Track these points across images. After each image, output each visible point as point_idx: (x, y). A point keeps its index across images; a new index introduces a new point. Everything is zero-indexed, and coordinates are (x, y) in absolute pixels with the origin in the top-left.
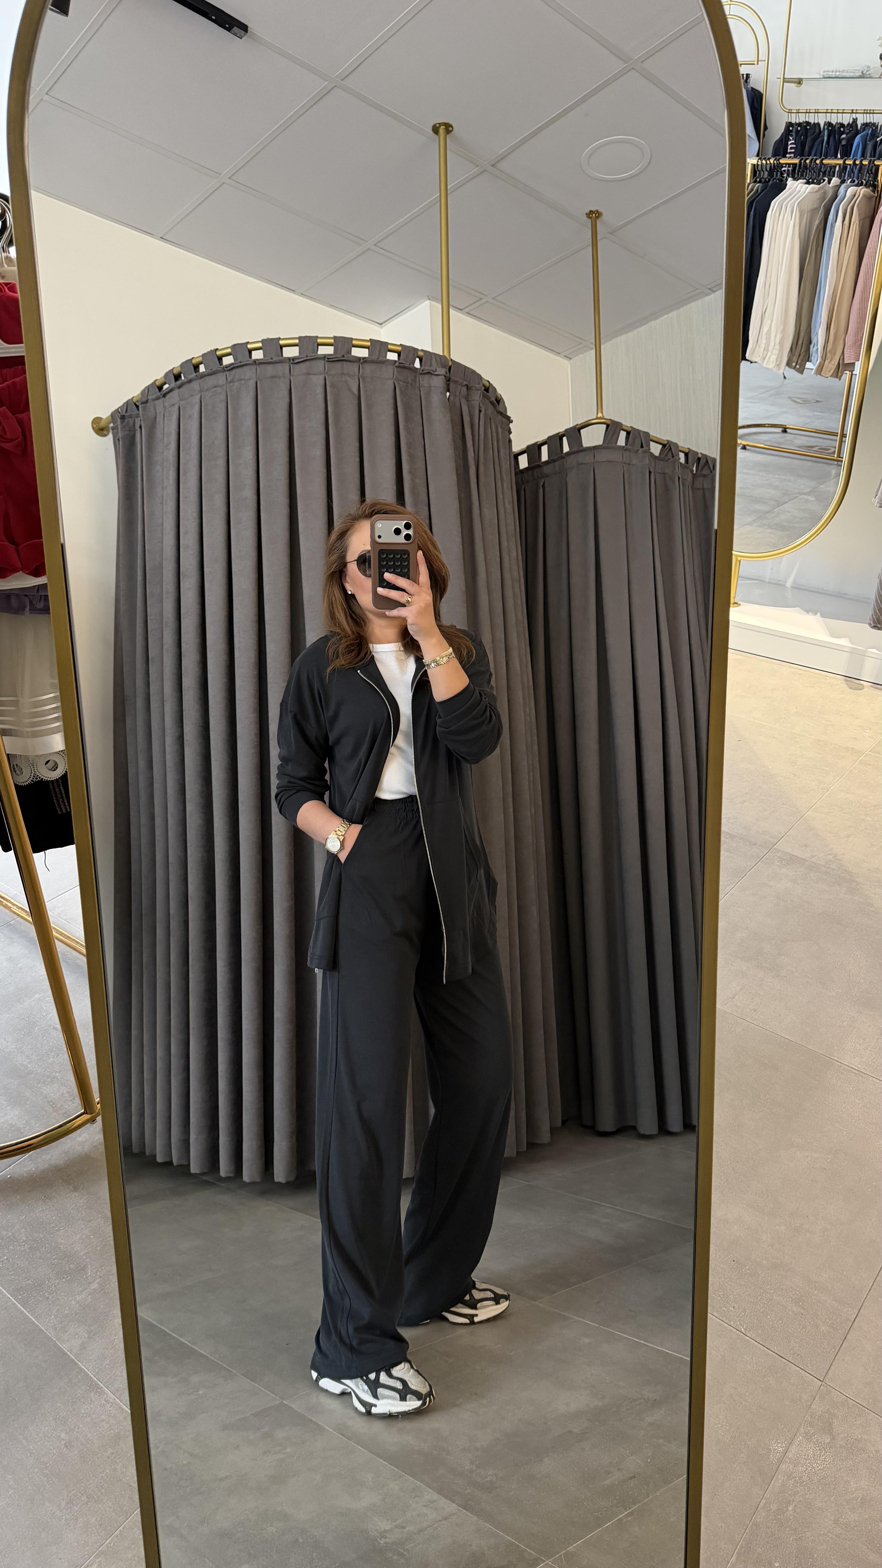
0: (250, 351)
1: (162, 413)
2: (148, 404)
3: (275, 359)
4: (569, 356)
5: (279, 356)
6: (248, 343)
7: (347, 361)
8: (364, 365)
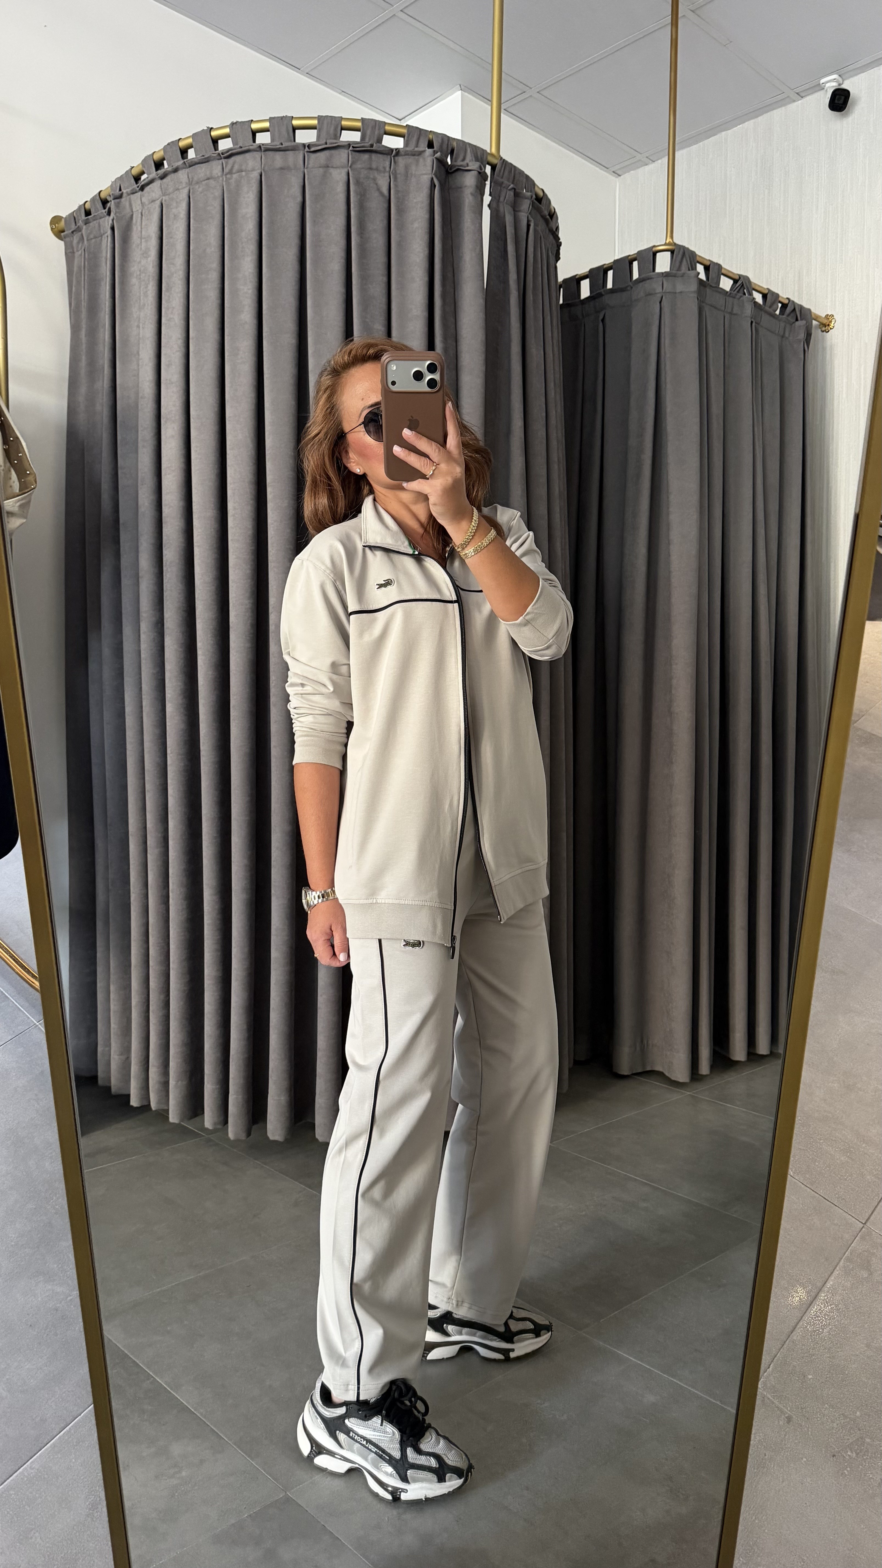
0: (254, 133)
1: (140, 211)
2: (123, 200)
3: (285, 144)
4: (618, 172)
5: (291, 141)
6: (252, 120)
7: (376, 152)
8: (396, 158)
